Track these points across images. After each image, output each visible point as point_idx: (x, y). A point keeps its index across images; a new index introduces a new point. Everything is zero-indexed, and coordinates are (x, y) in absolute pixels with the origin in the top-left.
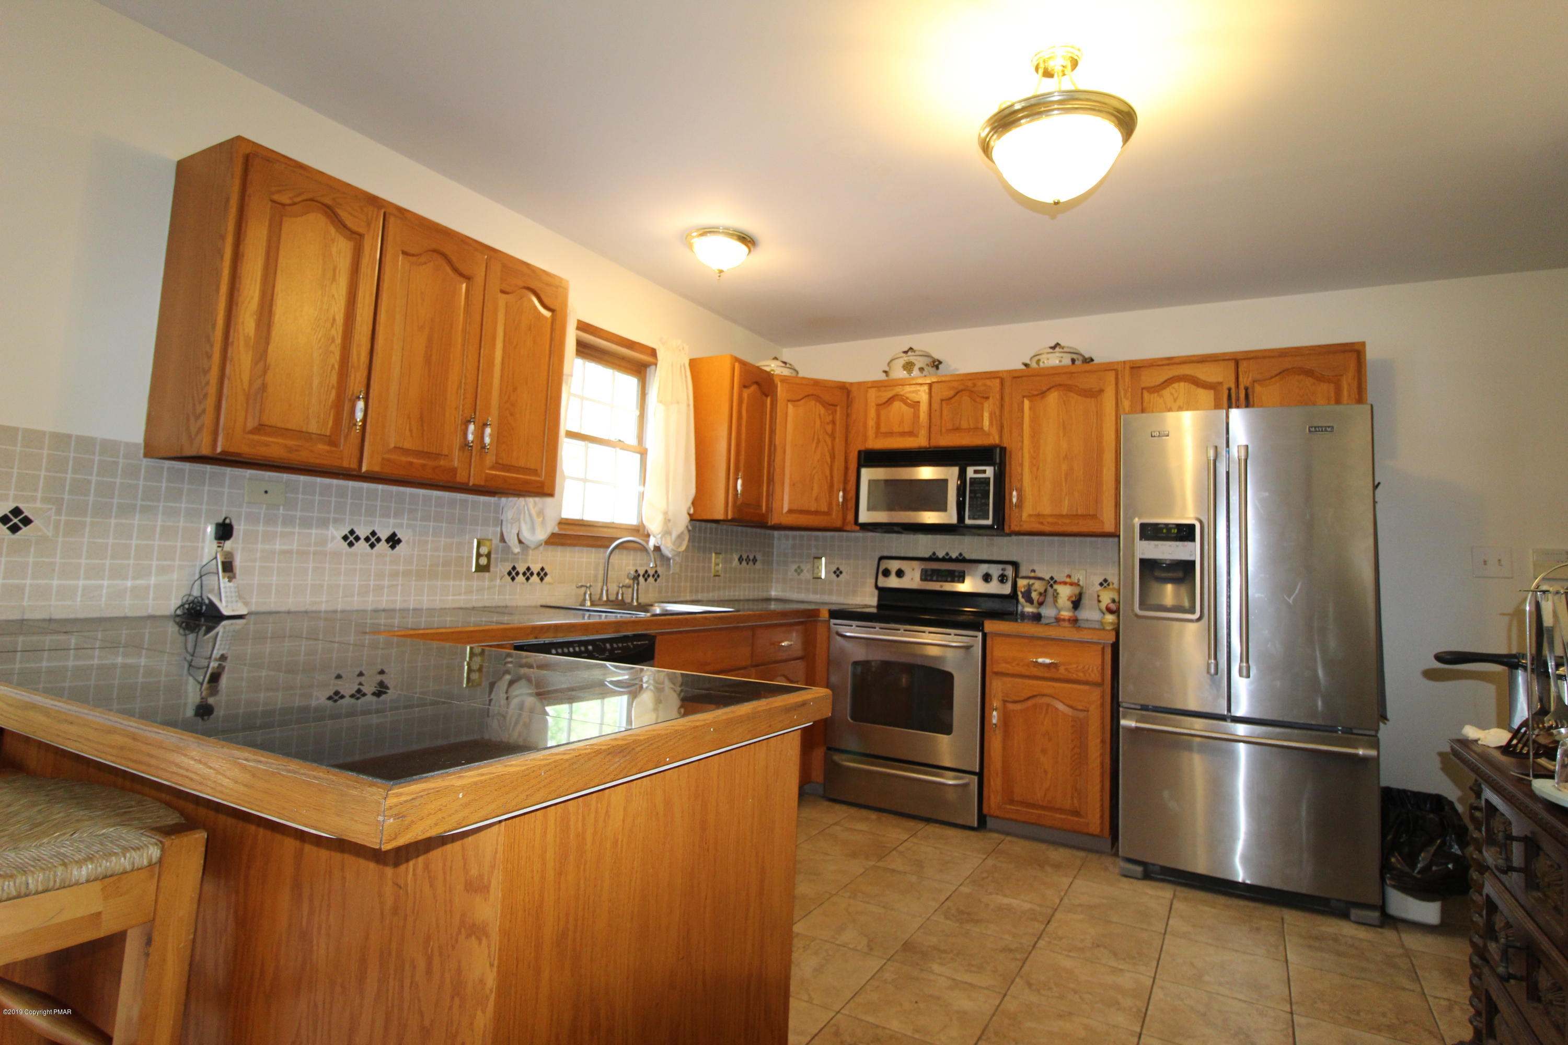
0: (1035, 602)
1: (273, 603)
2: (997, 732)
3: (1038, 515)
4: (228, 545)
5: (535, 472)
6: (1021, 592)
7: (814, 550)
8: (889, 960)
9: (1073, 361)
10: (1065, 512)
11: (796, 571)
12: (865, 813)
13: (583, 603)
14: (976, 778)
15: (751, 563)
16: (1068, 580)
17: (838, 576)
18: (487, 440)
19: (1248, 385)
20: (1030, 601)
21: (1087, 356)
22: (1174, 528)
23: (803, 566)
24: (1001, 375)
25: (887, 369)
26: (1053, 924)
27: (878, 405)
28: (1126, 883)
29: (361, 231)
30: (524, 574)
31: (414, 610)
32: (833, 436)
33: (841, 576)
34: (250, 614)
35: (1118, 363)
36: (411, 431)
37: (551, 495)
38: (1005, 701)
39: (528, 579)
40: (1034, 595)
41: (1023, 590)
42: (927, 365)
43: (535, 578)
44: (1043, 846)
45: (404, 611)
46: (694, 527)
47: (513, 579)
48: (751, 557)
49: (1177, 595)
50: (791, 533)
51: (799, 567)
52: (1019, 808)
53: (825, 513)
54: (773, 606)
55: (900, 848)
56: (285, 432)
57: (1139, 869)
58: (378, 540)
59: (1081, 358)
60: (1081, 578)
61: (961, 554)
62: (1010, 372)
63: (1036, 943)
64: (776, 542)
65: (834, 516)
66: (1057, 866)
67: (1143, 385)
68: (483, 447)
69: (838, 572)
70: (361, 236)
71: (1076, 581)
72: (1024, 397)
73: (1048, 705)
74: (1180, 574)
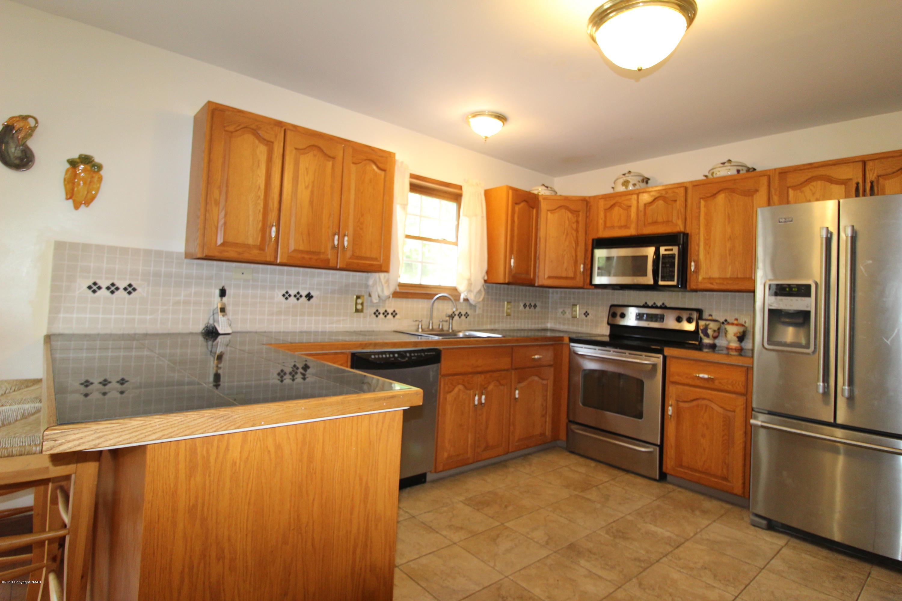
0: (711, 336)
1: (248, 327)
2: (672, 420)
3: (710, 278)
4: (225, 299)
5: (376, 259)
6: (701, 329)
7: (572, 300)
8: (555, 552)
9: (738, 171)
10: (728, 276)
11: (562, 313)
12: (588, 462)
13: (417, 330)
14: (658, 448)
15: (532, 308)
16: (736, 322)
17: (586, 316)
18: (346, 244)
19: (873, 179)
20: (707, 335)
21: (750, 166)
22: (795, 288)
23: (566, 310)
24: (685, 185)
25: (613, 186)
26: (681, 549)
27: (606, 210)
28: (752, 532)
29: (272, 140)
30: (383, 314)
31: (322, 332)
32: (577, 231)
33: (588, 316)
34: (233, 332)
35: (770, 170)
36: (303, 240)
37: (387, 271)
38: (678, 401)
39: (386, 316)
40: (710, 332)
41: (702, 328)
42: (639, 182)
43: (390, 316)
44: (701, 497)
46: (488, 287)
47: (377, 316)
48: (533, 304)
49: (796, 335)
50: (559, 290)
51: (564, 311)
52: (686, 471)
53: (571, 278)
54: (549, 334)
55: (601, 486)
56: (236, 245)
57: (764, 522)
58: (301, 296)
59: (745, 169)
60: (747, 321)
61: (663, 304)
62: (691, 182)
63: (661, 558)
64: (550, 295)
65: (578, 279)
66: (705, 512)
67: (788, 185)
68: (344, 247)
69: (586, 314)
70: (273, 143)
71: (743, 323)
72: (700, 198)
73: (707, 406)
74: (800, 320)
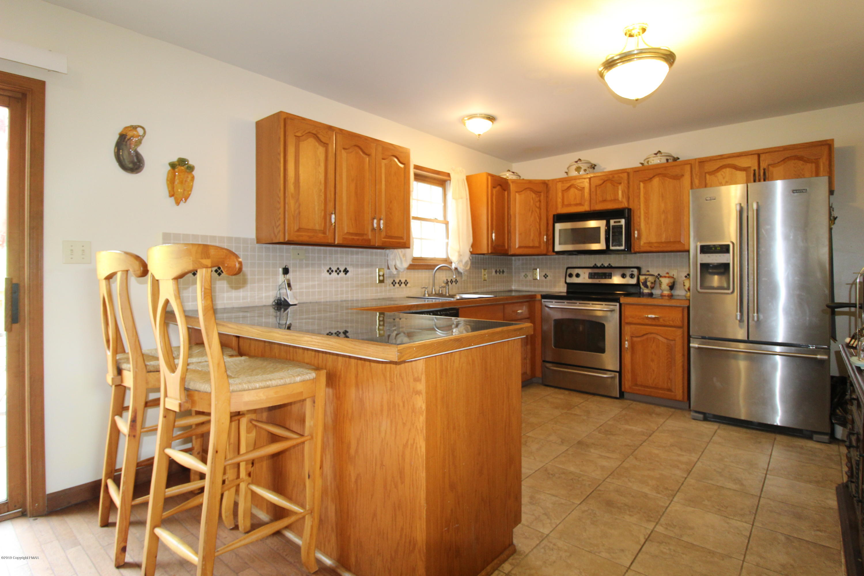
0: (649, 287)
1: (304, 299)
2: (628, 351)
3: (649, 243)
4: (288, 276)
5: (402, 238)
6: (642, 282)
7: (533, 266)
8: (571, 447)
9: (667, 160)
10: (663, 240)
11: (524, 276)
12: (562, 391)
13: (424, 295)
14: (618, 374)
15: (501, 273)
16: (667, 275)
17: (546, 278)
18: (382, 226)
19: (765, 167)
20: (646, 286)
21: (675, 156)
22: (718, 247)
23: (528, 274)
24: (628, 171)
25: (567, 171)
26: (653, 437)
27: (563, 191)
28: (694, 423)
29: (328, 142)
30: (399, 283)
31: (356, 300)
32: (540, 208)
33: (547, 278)
34: (299, 303)
35: (691, 160)
36: (352, 225)
37: (409, 248)
38: (632, 337)
39: (400, 285)
40: (649, 284)
41: (642, 281)
42: (588, 168)
43: (403, 285)
44: (653, 406)
45: (352, 301)
46: (473, 258)
47: (394, 285)
48: (501, 270)
49: (720, 281)
50: (521, 257)
51: (526, 274)
52: (640, 388)
53: (536, 247)
54: (514, 294)
55: (579, 406)
56: (307, 230)
57: (701, 416)
58: (340, 271)
59: (672, 158)
60: (675, 274)
61: (609, 264)
62: (632, 168)
63: (642, 443)
64: (513, 262)
65: (542, 248)
66: (659, 415)
67: (706, 171)
68: (380, 229)
69: (546, 276)
70: (328, 145)
71: (672, 276)
72: (640, 181)
73: (654, 338)
74: (722, 270)
